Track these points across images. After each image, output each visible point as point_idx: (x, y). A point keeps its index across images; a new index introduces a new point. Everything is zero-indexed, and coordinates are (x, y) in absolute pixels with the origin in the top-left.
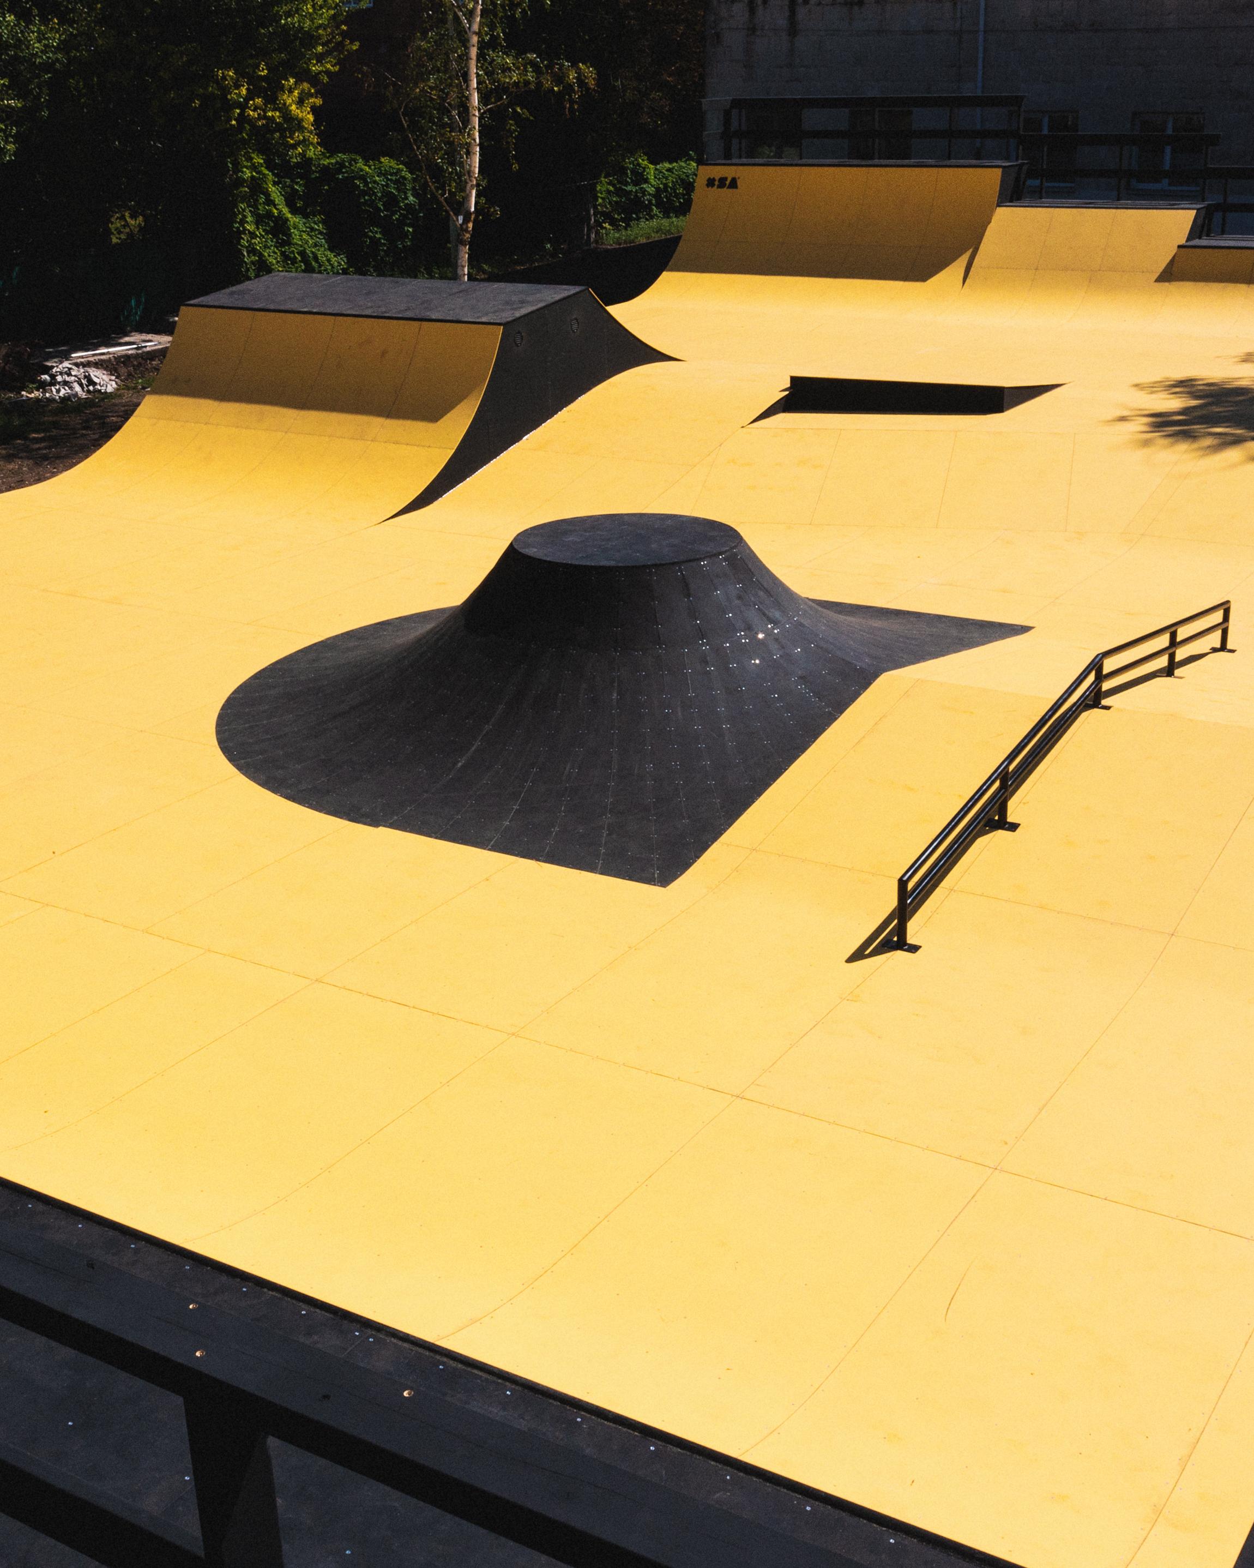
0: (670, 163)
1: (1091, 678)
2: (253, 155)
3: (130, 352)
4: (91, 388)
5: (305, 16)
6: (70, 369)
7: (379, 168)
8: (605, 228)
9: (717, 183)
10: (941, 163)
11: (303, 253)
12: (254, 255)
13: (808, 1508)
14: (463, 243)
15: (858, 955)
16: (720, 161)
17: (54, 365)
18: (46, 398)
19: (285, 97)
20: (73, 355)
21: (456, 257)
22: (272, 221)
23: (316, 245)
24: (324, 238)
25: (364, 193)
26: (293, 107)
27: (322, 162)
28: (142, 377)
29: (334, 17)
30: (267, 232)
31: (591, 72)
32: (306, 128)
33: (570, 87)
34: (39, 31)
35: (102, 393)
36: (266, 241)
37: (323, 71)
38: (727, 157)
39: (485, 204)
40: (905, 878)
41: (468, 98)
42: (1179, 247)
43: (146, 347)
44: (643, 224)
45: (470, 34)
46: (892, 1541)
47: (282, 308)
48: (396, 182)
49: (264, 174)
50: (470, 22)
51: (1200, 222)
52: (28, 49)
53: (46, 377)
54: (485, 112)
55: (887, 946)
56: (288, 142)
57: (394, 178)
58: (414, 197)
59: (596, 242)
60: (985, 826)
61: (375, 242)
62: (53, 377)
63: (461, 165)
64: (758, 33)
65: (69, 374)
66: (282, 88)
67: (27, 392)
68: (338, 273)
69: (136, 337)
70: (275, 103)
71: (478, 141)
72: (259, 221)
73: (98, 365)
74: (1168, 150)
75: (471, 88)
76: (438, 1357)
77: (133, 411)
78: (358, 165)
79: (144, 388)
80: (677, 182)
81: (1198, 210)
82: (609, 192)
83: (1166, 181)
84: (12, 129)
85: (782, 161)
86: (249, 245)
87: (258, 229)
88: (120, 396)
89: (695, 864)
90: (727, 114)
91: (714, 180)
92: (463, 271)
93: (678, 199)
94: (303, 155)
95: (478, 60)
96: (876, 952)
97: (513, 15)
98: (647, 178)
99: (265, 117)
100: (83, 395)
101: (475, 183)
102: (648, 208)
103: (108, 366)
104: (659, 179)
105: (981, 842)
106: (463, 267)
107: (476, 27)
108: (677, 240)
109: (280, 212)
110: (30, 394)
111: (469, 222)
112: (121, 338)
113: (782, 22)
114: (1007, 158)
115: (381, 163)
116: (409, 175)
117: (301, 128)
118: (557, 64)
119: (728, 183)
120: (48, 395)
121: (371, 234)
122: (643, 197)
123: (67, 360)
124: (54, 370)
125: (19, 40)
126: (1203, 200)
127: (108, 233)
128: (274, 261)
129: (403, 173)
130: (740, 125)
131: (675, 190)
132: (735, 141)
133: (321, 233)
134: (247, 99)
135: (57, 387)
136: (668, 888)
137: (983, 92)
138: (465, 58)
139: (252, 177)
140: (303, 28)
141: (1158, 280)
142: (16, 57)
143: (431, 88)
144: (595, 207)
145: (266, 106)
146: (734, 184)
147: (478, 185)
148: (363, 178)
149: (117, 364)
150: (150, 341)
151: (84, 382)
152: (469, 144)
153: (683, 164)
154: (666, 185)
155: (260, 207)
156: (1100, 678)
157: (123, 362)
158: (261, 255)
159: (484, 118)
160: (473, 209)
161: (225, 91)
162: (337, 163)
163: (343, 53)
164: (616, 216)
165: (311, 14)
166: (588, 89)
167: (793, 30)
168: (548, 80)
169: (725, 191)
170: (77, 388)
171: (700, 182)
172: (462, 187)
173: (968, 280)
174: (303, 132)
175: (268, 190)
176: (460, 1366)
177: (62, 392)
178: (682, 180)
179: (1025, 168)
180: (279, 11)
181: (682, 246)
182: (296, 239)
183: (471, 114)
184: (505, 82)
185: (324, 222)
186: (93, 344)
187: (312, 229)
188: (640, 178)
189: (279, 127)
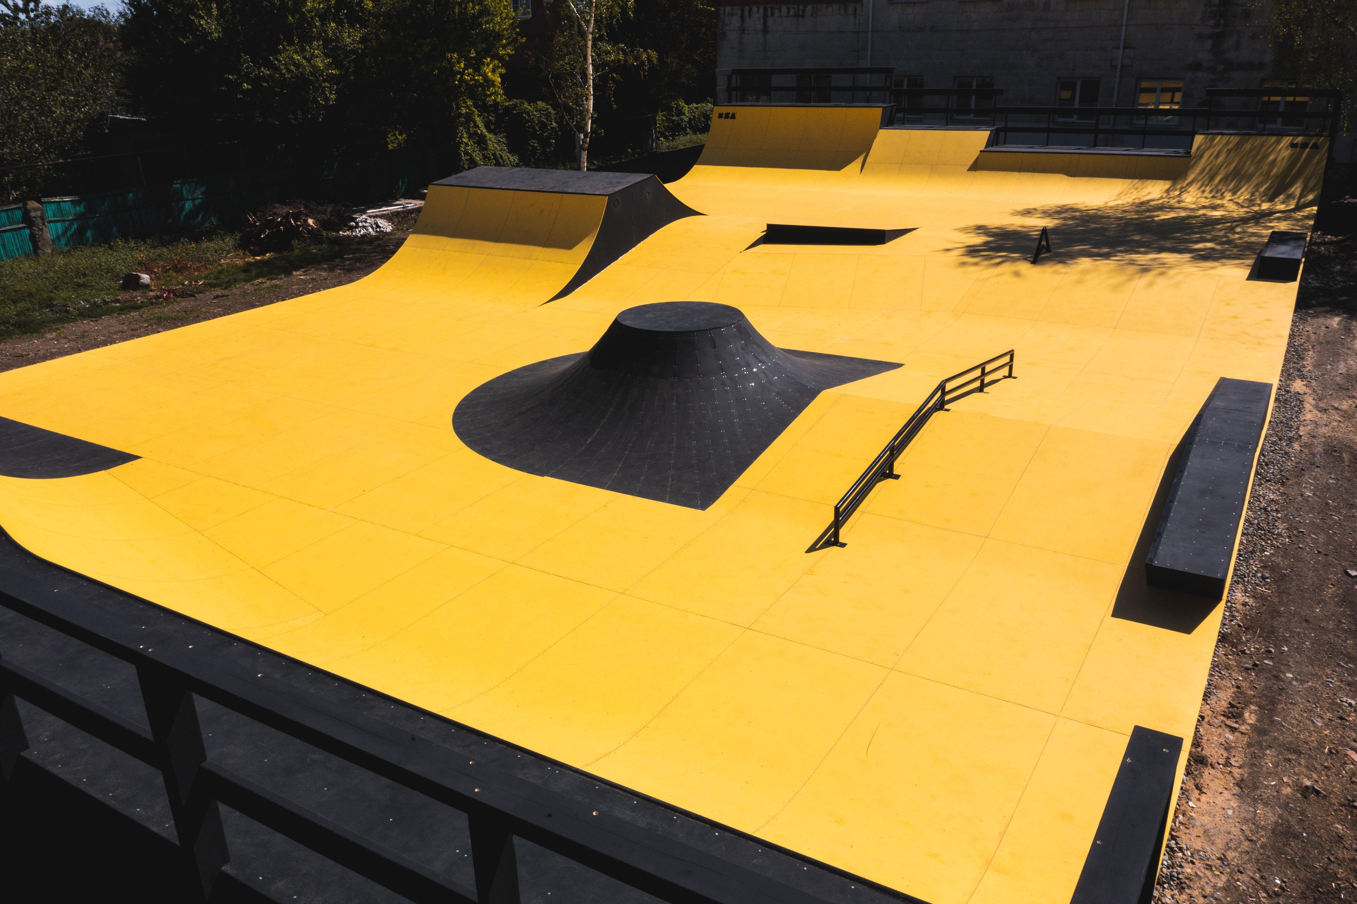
0: (697, 104)
1: (939, 394)
2: (467, 100)
3: (399, 210)
4: (378, 230)
5: (496, 23)
6: (366, 219)
7: (536, 107)
8: (661, 140)
9: (724, 116)
10: (848, 105)
11: (494, 155)
12: (467, 156)
13: (805, 868)
14: (584, 149)
15: (812, 549)
16: (726, 104)
17: (358, 217)
18: (353, 235)
19: (485, 68)
20: (368, 211)
21: (580, 156)
22: (478, 137)
23: (501, 150)
24: (506, 146)
25: (528, 121)
26: (490, 74)
27: (505, 104)
28: (407, 223)
29: (512, 24)
30: (475, 143)
31: (654, 54)
32: (496, 85)
33: (642, 63)
34: (349, 32)
35: (384, 232)
36: (474, 148)
37: (506, 54)
38: (730, 101)
39: (596, 128)
40: (838, 506)
41: (586, 69)
42: (981, 151)
43: (408, 207)
44: (681, 138)
45: (587, 34)
46: (853, 887)
47: (485, 186)
48: (546, 115)
49: (473, 111)
50: (588, 27)
51: (992, 138)
52: (343, 41)
53: (353, 224)
54: (596, 77)
55: (828, 544)
56: (486, 93)
57: (544, 113)
58: (555, 123)
59: (656, 148)
60: (881, 476)
61: (534, 149)
62: (357, 223)
63: (582, 105)
64: (746, 32)
65: (366, 222)
66: (483, 64)
67: (343, 232)
68: (514, 166)
69: (403, 201)
70: (479, 72)
71: (592, 93)
72: (470, 137)
73: (382, 217)
74: (974, 97)
75: (589, 63)
76: (595, 782)
77: (402, 243)
78: (525, 106)
79: (407, 230)
80: (700, 114)
81: (991, 131)
82: (663, 120)
83: (972, 115)
84: (334, 86)
85: (760, 103)
86: (465, 150)
87: (470, 141)
88: (394, 234)
89: (721, 497)
90: (730, 78)
91: (722, 114)
92: (584, 165)
93: (701, 124)
94: (495, 100)
95: (592, 48)
96: (822, 547)
97: (612, 23)
98: (684, 113)
99: (474, 80)
100: (373, 233)
101: (590, 116)
102: (685, 129)
103: (388, 217)
104: (691, 113)
105: (879, 485)
106: (584, 162)
107: (591, 30)
108: (703, 146)
109: (482, 132)
110: (344, 233)
111: (587, 137)
112: (394, 202)
113: (760, 26)
114: (884, 102)
115: (537, 104)
116: (553, 112)
117: (494, 86)
118: (636, 50)
119: (730, 116)
120: (354, 234)
121: (532, 144)
122: (682, 123)
123: (365, 214)
124: (357, 220)
125: (338, 37)
126: (994, 125)
127: (387, 143)
128: (479, 159)
129: (550, 110)
130: (737, 83)
131: (699, 119)
132: (734, 93)
133: (504, 143)
134: (464, 70)
135: (359, 229)
136: (706, 511)
137: (871, 66)
138: (586, 46)
139: (467, 112)
140: (495, 30)
141: (970, 170)
142: (336, 46)
143: (566, 63)
144: (656, 129)
145: (474, 73)
146: (733, 117)
147: (592, 117)
148: (528, 113)
149: (392, 216)
150: (411, 203)
151: (374, 226)
152: (587, 95)
153: (704, 105)
154: (694, 117)
155: (471, 129)
156: (944, 393)
157: (396, 215)
158: (471, 156)
159: (595, 80)
160: (589, 131)
161: (452, 65)
162: (513, 104)
163: (516, 44)
164: (667, 134)
165: (499, 22)
166: (653, 64)
167: (765, 30)
168: (631, 59)
169: (729, 121)
170: (370, 230)
171: (714, 116)
172: (583, 119)
173: (863, 170)
174: (495, 88)
175: (475, 119)
176: (607, 787)
177: (362, 232)
178: (703, 114)
179: (895, 107)
180: (482, 21)
181: (705, 150)
182: (491, 147)
183: (588, 78)
184: (607, 60)
185: (505, 137)
186: (379, 205)
187: (499, 141)
188: (680, 113)
189: (481, 85)
